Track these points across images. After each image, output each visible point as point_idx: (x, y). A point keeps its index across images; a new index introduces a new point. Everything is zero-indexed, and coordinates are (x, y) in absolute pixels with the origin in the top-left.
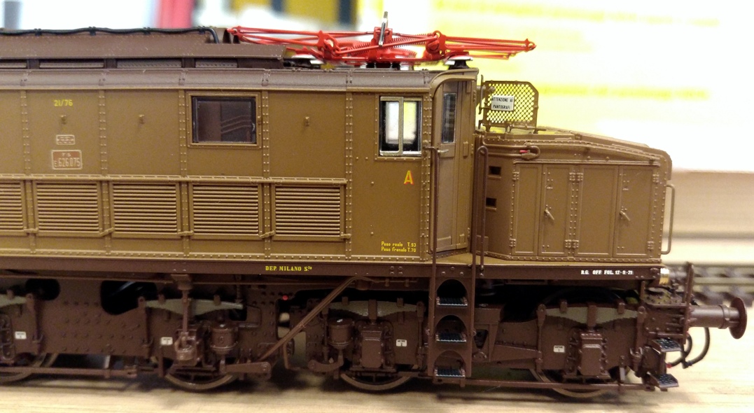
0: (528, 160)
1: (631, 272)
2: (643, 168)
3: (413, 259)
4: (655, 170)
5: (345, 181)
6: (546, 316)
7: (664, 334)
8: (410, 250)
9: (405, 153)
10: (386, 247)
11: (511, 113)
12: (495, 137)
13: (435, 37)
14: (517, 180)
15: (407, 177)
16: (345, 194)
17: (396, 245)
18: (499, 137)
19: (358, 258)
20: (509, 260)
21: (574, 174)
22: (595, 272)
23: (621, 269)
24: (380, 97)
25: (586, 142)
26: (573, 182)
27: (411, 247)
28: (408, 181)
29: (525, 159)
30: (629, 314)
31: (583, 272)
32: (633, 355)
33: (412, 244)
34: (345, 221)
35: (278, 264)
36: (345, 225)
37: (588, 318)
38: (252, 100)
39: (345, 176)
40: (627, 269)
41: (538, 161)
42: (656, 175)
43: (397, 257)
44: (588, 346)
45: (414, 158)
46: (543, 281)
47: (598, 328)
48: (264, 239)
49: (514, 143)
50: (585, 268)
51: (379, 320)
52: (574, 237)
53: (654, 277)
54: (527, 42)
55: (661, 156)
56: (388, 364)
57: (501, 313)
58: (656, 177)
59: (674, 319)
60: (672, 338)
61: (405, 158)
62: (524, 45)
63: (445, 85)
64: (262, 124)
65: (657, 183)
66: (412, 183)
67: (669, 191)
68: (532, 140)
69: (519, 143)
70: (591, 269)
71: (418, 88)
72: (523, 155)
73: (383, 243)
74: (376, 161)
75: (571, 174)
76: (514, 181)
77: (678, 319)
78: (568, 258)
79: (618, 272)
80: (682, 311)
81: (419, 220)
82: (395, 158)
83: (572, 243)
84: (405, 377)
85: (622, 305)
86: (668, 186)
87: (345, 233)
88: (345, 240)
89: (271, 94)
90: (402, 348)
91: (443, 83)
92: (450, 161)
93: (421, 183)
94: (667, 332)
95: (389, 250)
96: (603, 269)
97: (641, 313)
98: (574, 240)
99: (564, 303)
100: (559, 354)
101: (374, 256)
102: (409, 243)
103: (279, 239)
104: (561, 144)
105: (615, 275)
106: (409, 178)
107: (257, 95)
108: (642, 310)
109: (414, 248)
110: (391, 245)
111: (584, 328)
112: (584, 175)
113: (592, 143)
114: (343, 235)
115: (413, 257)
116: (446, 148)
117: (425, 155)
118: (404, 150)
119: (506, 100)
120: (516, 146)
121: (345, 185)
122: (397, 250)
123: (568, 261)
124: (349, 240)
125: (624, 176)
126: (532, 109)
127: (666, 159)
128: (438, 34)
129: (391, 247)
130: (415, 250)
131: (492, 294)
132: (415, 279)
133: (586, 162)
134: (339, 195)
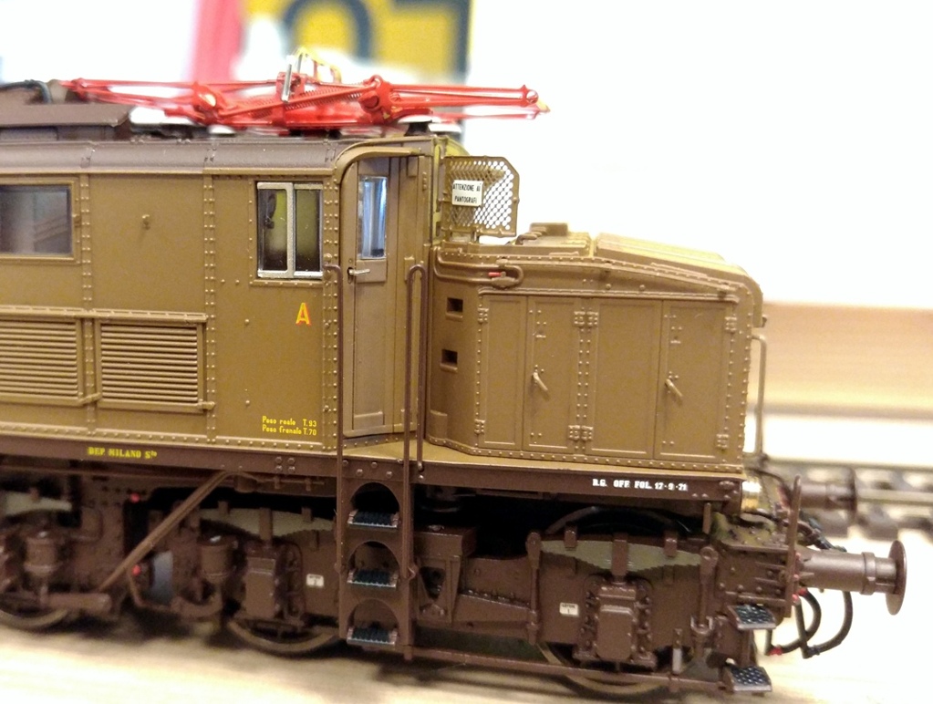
0: (503, 289)
1: (683, 487)
2: (708, 304)
3: (312, 447)
4: (729, 309)
5: (204, 318)
6: (542, 552)
7: (750, 597)
8: (308, 432)
9: (298, 274)
10: (269, 425)
11: (479, 209)
12: (455, 250)
13: (373, 85)
14: (486, 322)
15: (300, 312)
16: (204, 338)
17: (285, 422)
18: (461, 250)
19: (226, 441)
20: (474, 455)
21: (583, 313)
22: (618, 484)
23: (666, 480)
24: (256, 182)
25: (603, 259)
26: (581, 327)
27: (309, 428)
28: (303, 319)
29: (498, 288)
30: (685, 558)
31: (595, 482)
32: (696, 629)
33: (311, 422)
34: (205, 382)
35: (107, 445)
36: (205, 388)
37: (615, 560)
38: (66, 188)
39: (204, 309)
40: (677, 480)
41: (520, 291)
42: (731, 318)
43: (287, 442)
44: (608, 609)
45: (311, 283)
46: (536, 493)
47: (631, 578)
48: (85, 405)
49: (480, 260)
50: (600, 476)
51: (278, 542)
52: (585, 421)
53: (727, 496)
54: (524, 90)
55: (742, 285)
56: (292, 613)
57: (464, 542)
58: (731, 321)
59: (770, 573)
60: (767, 606)
61: (296, 282)
62: (519, 95)
63: (362, 162)
64: (81, 226)
65: (732, 333)
66: (308, 322)
67: (755, 348)
68: (509, 256)
69: (487, 260)
70: (610, 478)
71: (314, 169)
72: (493, 279)
73: (264, 418)
74: (252, 286)
75: (576, 313)
76: (481, 323)
77: (776, 572)
78: (575, 456)
79: (659, 486)
80: (783, 558)
81: (321, 383)
82: (281, 282)
83: (581, 431)
84: (323, 637)
85: (671, 544)
86: (754, 338)
87: (205, 399)
88: (205, 411)
89: (93, 180)
90: (315, 589)
91: (357, 160)
92: (379, 289)
93: (321, 323)
94: (758, 593)
95: (275, 430)
96: (633, 478)
97: (707, 558)
98: (585, 427)
99: (570, 533)
100: (570, 618)
101: (251, 440)
102: (305, 420)
103: (108, 406)
104: (557, 263)
105: (654, 490)
106: (303, 315)
107: (73, 182)
108: (708, 553)
109: (313, 428)
110: (278, 422)
111: (607, 577)
112: (600, 316)
113: (614, 261)
114: (201, 403)
115: (312, 444)
116: (367, 266)
117: (327, 277)
118: (297, 270)
119: (471, 188)
120: (482, 265)
121: (204, 325)
122: (287, 431)
123: (574, 462)
124: (212, 411)
125: (672, 319)
126: (510, 203)
127: (751, 290)
128: (377, 80)
129: (277, 426)
130: (314, 433)
131: (454, 510)
132: (322, 478)
133: (604, 293)
134: (195, 339)
